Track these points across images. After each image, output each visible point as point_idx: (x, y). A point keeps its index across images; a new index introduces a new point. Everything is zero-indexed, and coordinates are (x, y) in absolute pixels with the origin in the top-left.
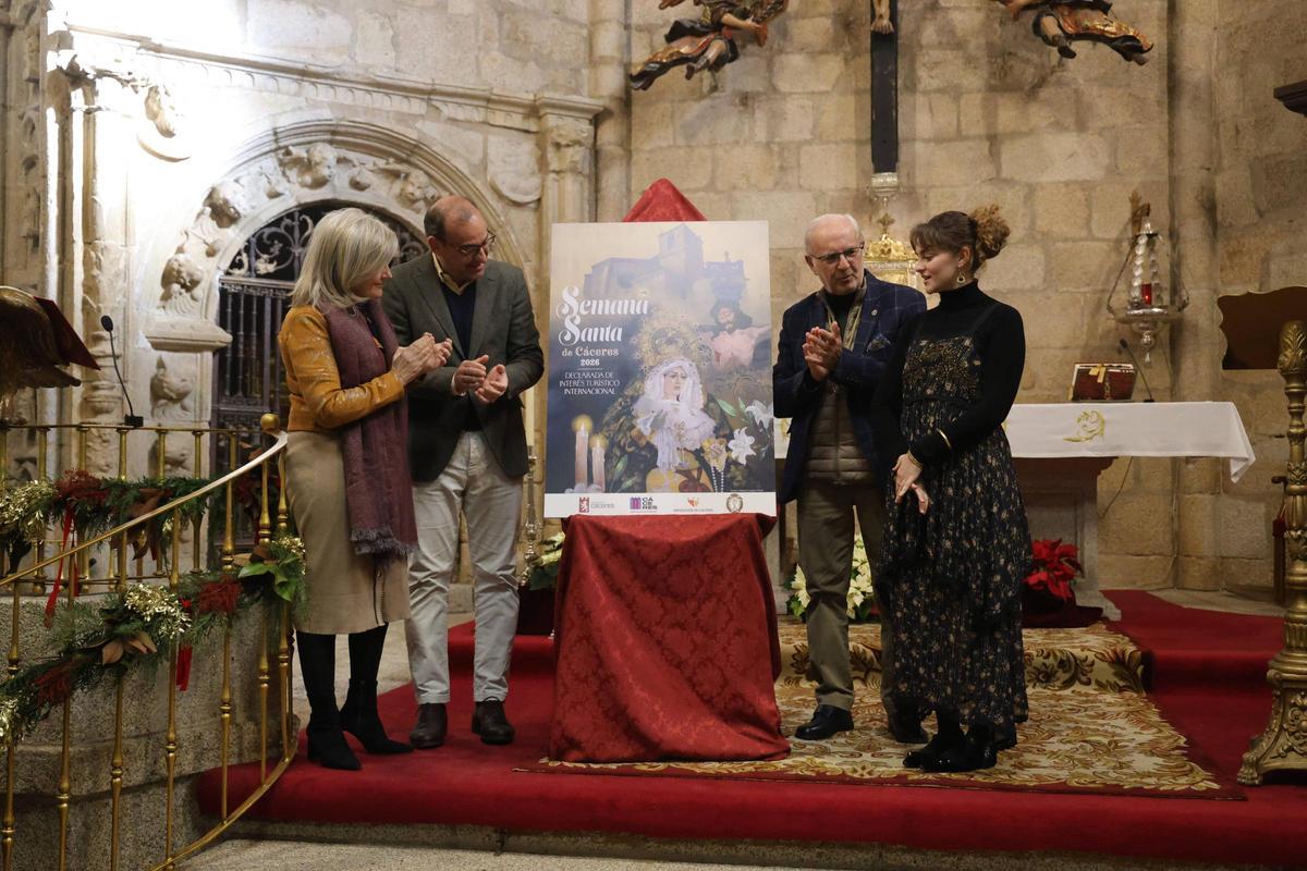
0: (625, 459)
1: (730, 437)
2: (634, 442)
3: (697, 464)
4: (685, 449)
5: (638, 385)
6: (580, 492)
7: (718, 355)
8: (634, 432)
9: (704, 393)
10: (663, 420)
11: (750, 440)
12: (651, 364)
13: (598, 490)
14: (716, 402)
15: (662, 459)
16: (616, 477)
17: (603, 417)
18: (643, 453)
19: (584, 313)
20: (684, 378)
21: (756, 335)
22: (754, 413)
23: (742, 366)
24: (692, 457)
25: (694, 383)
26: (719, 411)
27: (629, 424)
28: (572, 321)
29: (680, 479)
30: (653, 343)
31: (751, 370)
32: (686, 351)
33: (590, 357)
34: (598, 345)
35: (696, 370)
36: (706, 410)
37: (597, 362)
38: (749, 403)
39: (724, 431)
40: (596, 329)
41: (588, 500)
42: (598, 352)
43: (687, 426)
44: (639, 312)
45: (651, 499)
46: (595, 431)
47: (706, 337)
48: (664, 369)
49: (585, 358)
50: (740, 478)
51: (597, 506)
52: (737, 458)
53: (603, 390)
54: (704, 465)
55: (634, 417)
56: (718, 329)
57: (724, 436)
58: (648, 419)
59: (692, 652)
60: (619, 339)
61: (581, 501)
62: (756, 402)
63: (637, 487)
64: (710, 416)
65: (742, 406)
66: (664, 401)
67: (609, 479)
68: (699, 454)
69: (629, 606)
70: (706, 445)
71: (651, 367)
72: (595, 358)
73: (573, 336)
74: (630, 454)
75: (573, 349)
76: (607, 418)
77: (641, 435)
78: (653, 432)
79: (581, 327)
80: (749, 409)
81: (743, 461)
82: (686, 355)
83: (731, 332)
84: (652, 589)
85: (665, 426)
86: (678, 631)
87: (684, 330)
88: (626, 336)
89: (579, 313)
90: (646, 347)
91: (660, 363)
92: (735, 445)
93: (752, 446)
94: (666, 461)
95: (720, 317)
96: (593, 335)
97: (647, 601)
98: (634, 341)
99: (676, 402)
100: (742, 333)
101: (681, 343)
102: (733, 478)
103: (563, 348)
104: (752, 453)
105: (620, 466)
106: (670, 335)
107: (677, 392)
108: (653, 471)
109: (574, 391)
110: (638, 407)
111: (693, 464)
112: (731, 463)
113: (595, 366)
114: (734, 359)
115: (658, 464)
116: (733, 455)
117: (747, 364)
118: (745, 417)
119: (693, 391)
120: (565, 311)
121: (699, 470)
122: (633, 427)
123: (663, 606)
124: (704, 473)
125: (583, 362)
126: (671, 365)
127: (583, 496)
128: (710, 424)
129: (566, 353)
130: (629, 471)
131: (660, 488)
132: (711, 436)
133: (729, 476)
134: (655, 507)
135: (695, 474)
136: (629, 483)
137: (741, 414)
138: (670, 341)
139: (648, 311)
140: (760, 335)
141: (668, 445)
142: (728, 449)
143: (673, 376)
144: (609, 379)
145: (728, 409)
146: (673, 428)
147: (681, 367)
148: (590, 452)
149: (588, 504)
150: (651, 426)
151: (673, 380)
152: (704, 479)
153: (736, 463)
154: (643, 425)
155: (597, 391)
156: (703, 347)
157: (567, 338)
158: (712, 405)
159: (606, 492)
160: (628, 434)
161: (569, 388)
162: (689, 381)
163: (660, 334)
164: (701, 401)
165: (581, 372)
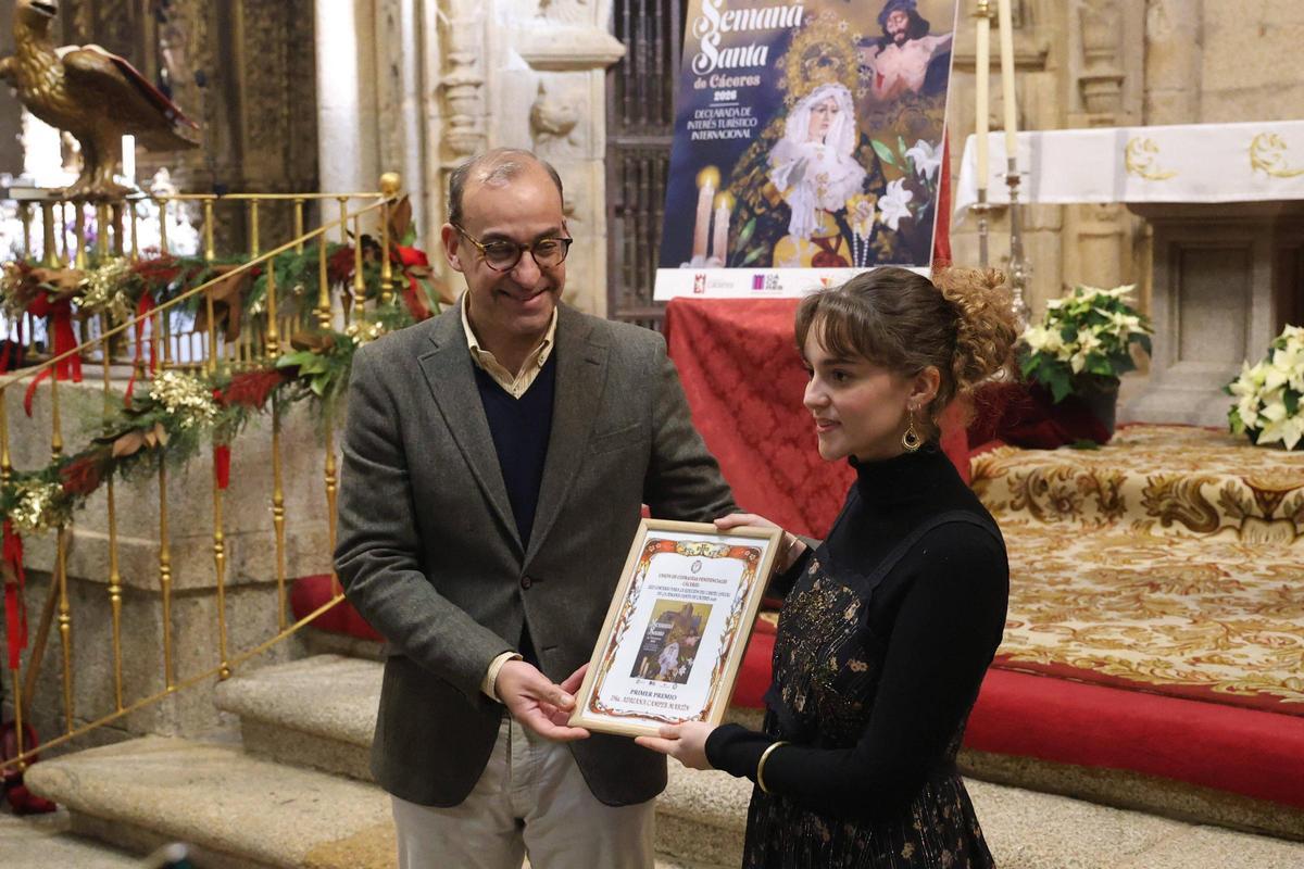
0: (751, 224)
1: (882, 192)
2: (765, 202)
3: (837, 230)
4: (825, 210)
5: (778, 123)
6: (696, 267)
7: (880, 77)
8: (767, 188)
9: (856, 133)
10: (803, 171)
11: (907, 195)
12: (797, 94)
13: (717, 265)
14: (869, 144)
15: (796, 223)
16: (739, 249)
17: (733, 168)
18: (775, 215)
19: (725, 28)
20: (834, 111)
21: (932, 47)
22: (917, 158)
23: (909, 92)
24: (832, 220)
25: (846, 118)
26: (872, 157)
27: (761, 177)
28: (711, 40)
29: (816, 249)
30: (803, 66)
31: (919, 97)
32: (841, 75)
33: (726, 89)
34: (739, 71)
35: (851, 102)
36: (857, 155)
37: (733, 95)
38: (911, 144)
39: (874, 185)
40: (737, 50)
41: (704, 278)
42: (738, 81)
43: (831, 178)
44: (790, 24)
45: (777, 277)
46: (722, 187)
47: (867, 54)
48: (811, 101)
49: (720, 90)
50: (887, 248)
51: (714, 286)
52: (887, 221)
53: (738, 133)
54: (846, 231)
55: (769, 168)
56: (885, 41)
57: (874, 191)
58: (784, 171)
59: (806, 477)
60: (763, 62)
61: (697, 279)
62: (921, 143)
63: (762, 262)
64: (861, 164)
65: (902, 148)
66: (808, 145)
67: (731, 251)
68: (840, 216)
69: (735, 414)
70: (851, 203)
71: (797, 99)
72: (732, 89)
73: (709, 61)
74: (758, 216)
75: (707, 78)
76: (738, 169)
77: (774, 192)
78: (789, 187)
79: (720, 49)
80: (911, 152)
81: (894, 225)
82: (841, 80)
83: (900, 44)
84: (759, 393)
85: (805, 178)
86: (791, 447)
87: (842, 45)
88: (771, 58)
89: (719, 30)
90: (793, 71)
91: (808, 93)
92: (887, 204)
93: (908, 205)
94: (800, 226)
95: (889, 24)
96: (733, 58)
97: (756, 410)
98: (780, 64)
99: (822, 145)
100: (914, 46)
101: (837, 61)
102: (879, 249)
103: (696, 77)
104: (906, 213)
105: (746, 233)
106: (824, 53)
107: (822, 132)
108: (784, 240)
109: (703, 136)
110: (775, 155)
111: (832, 229)
112: (879, 227)
113: (731, 101)
114: (900, 81)
115: (791, 229)
116: (883, 218)
117: (915, 89)
118: (905, 166)
119: (843, 129)
120: (703, 28)
121: (839, 238)
122: (766, 180)
123: (774, 416)
124: (844, 242)
125: (719, 96)
126: (822, 95)
127: (700, 272)
128: (859, 174)
129: (700, 84)
130: (755, 241)
131: (789, 262)
132: (858, 192)
133: (874, 245)
134: (781, 288)
135: (833, 243)
136: (753, 255)
137: (899, 160)
138: (824, 62)
139: (802, 21)
140: (939, 47)
141: (805, 205)
142: (878, 209)
143: (822, 111)
144: (745, 117)
145: (884, 153)
146: (813, 180)
147: (832, 97)
148: (713, 215)
149: (704, 283)
150: (788, 179)
151: (822, 116)
152: (843, 251)
153: (884, 228)
154: (778, 179)
155: (730, 135)
156: (864, 67)
157: (702, 64)
158: (865, 148)
159: (728, 265)
160: (759, 192)
161: (697, 130)
162: (840, 116)
163: (813, 51)
164: (852, 142)
165: (714, 109)
